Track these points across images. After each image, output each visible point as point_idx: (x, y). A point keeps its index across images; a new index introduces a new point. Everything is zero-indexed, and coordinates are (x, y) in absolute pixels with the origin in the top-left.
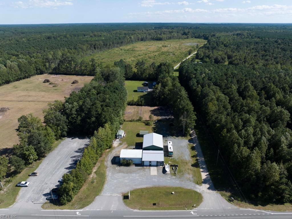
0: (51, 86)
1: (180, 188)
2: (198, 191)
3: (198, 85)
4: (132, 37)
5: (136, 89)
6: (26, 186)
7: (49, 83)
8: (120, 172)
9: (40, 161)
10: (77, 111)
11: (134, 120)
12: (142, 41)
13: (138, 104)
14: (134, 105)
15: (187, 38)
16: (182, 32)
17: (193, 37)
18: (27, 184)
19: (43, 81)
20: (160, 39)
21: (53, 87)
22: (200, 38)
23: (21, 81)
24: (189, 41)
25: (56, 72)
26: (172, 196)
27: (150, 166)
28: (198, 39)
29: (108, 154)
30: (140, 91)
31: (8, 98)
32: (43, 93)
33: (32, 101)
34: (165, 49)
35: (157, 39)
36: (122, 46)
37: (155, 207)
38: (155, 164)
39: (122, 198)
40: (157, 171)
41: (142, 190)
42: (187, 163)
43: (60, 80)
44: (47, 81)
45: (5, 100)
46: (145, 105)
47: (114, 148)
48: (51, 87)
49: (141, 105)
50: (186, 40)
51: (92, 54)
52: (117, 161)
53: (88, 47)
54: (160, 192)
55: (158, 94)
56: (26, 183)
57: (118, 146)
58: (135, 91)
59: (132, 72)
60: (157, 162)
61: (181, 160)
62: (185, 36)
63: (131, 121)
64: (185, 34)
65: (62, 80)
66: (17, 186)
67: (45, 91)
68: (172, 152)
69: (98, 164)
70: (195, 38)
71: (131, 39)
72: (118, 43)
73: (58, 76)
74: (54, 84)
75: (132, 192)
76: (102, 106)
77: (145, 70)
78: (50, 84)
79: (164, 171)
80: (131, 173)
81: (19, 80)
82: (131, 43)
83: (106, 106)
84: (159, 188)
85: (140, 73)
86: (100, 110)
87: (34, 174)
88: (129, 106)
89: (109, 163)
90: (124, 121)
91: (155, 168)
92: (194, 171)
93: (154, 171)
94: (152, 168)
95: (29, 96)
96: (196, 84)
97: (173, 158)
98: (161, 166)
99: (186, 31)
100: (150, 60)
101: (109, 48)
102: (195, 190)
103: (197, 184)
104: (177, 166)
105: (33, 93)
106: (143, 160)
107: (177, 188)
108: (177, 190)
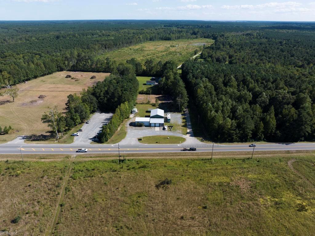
0: (74, 80)
1: (173, 136)
2: (184, 137)
3: (193, 78)
4: (141, 36)
5: (145, 83)
7: (71, 78)
8: (135, 129)
9: (82, 125)
10: (104, 94)
11: (144, 103)
12: (151, 41)
13: (147, 93)
14: (144, 94)
15: (196, 38)
16: (191, 32)
17: (202, 37)
19: (66, 76)
20: (168, 39)
21: (75, 81)
22: (209, 38)
24: (197, 41)
25: (74, 69)
26: (167, 139)
27: (155, 126)
28: (207, 39)
29: (127, 121)
30: (149, 84)
31: (41, 89)
32: (69, 86)
33: (61, 91)
34: (172, 49)
35: (165, 38)
36: (131, 45)
37: (157, 143)
38: (158, 125)
39: (137, 140)
41: (150, 137)
42: (179, 126)
43: (80, 76)
44: (69, 76)
45: (39, 91)
46: (152, 94)
47: (131, 118)
48: (74, 81)
49: (149, 94)
50: (196, 40)
51: (103, 54)
52: (133, 124)
53: (99, 47)
54: (161, 138)
55: (162, 85)
56: (77, 134)
57: (133, 117)
58: (144, 84)
59: (141, 69)
60: (160, 124)
61: (176, 124)
62: (195, 36)
63: (142, 104)
64: (194, 33)
65: (82, 76)
66: (71, 136)
67: (69, 84)
68: (170, 119)
69: (121, 126)
70: (205, 37)
71: (139, 39)
72: (127, 43)
73: (76, 72)
74: (76, 79)
75: (143, 138)
76: (121, 90)
77: (153, 67)
78: (72, 79)
79: (164, 129)
80: (143, 130)
81: (44, 76)
82: (139, 43)
83: (125, 91)
84: (160, 136)
85: (148, 70)
86: (120, 94)
87: (81, 130)
88: (140, 95)
89: (128, 126)
90: (137, 103)
91: (158, 128)
92: (183, 129)
93: (157, 129)
94: (156, 128)
95: (58, 88)
96: (192, 77)
97: (170, 123)
98: (162, 126)
99: (196, 30)
100: (158, 59)
101: (118, 48)
102: (182, 137)
103: (184, 134)
104: (172, 127)
105: (59, 86)
106: (150, 123)
107: (171, 136)
108: (171, 137)
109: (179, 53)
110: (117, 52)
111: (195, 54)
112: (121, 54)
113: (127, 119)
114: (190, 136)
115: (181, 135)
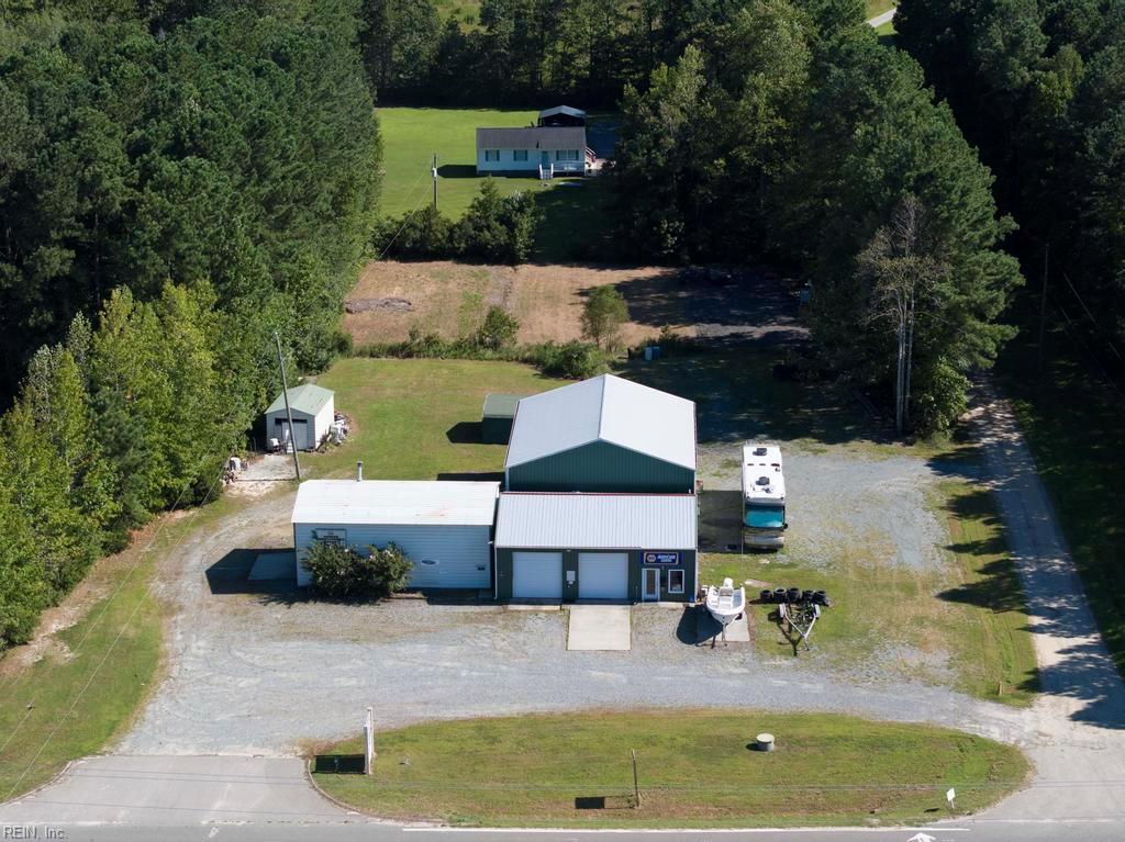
1: (832, 718)
11: (430, 343)
13: (476, 242)
26: (745, 762)
27: (570, 596)
29: (182, 538)
30: (506, 161)
37: (591, 815)
38: (617, 578)
39: (300, 768)
41: (486, 730)
42: (910, 590)
46: (542, 254)
47: (244, 504)
49: (506, 256)
52: (266, 574)
54: (650, 741)
57: (280, 488)
58: (454, 171)
60: (636, 557)
61: (861, 572)
63: (403, 351)
75: (389, 740)
79: (699, 626)
80: (391, 639)
84: (641, 714)
89: (194, 586)
90: (342, 346)
93: (601, 628)
94: (581, 614)
97: (780, 557)
98: (666, 597)
102: (967, 727)
103: (993, 695)
104: (819, 598)
107: (797, 719)
108: (803, 731)
114: (1077, 717)
115: (951, 701)
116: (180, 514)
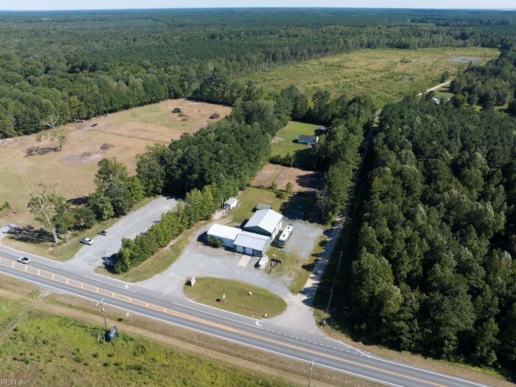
0: (180, 119)
1: (264, 290)
2: (286, 300)
5: (297, 138)
6: (89, 244)
7: (178, 114)
8: (202, 252)
11: (263, 186)
12: (369, 49)
14: (279, 164)
15: (464, 46)
16: (458, 33)
17: (478, 44)
18: (90, 243)
19: (173, 110)
20: (405, 47)
21: (182, 120)
22: (492, 47)
23: (145, 106)
24: (464, 53)
25: (197, 97)
26: (246, 297)
27: (244, 253)
28: (487, 50)
29: (200, 227)
30: (303, 141)
31: (118, 131)
32: (164, 129)
33: (144, 139)
34: (401, 68)
35: (398, 45)
37: (216, 304)
38: (251, 252)
39: (184, 283)
40: (248, 262)
41: (214, 280)
42: (297, 261)
43: (196, 111)
44: (177, 111)
45: (114, 134)
46: (294, 166)
47: (213, 221)
48: (179, 121)
49: (288, 166)
50: (459, 51)
52: (204, 239)
53: (260, 57)
54: (235, 289)
56: (90, 240)
57: (220, 219)
59: (305, 109)
60: (253, 250)
61: (293, 256)
62: (461, 42)
63: (258, 187)
64: (463, 37)
65: (200, 111)
67: (168, 126)
69: (181, 237)
70: (483, 46)
71: (346, 44)
72: (319, 52)
73: (197, 103)
74: (185, 116)
75: (200, 279)
78: (180, 115)
80: (214, 256)
81: (143, 106)
82: (345, 51)
84: (236, 283)
88: (271, 165)
89: (195, 238)
90: (249, 185)
91: (249, 258)
92: (300, 275)
93: (245, 260)
94: (244, 257)
95: (145, 131)
97: (283, 250)
98: (258, 256)
99: (468, 31)
101: (300, 60)
102: (283, 298)
103: (292, 291)
104: (281, 262)
105: (151, 127)
106: (235, 243)
107: (259, 289)
108: (258, 292)
109: (409, 77)
110: (293, 68)
111: (442, 82)
112: (298, 72)
113: (205, 221)
114: (303, 301)
115: (285, 290)
116: (203, 222)
